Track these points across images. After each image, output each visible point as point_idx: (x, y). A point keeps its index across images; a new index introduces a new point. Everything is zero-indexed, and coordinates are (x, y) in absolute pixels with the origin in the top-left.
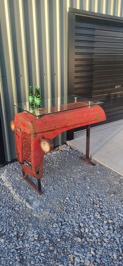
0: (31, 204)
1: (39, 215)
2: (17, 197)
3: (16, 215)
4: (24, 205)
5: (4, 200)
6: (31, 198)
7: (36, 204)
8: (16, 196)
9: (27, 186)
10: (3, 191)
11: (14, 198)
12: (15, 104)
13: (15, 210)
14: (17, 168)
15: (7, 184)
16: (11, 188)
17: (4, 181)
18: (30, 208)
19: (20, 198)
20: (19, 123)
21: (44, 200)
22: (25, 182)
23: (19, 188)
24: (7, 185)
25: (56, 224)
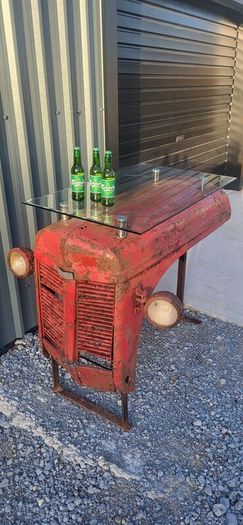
0: (121, 465)
1: (162, 492)
2: (70, 453)
3: (102, 509)
4: (106, 475)
5: (39, 472)
6: (110, 446)
7: (133, 459)
8: (66, 452)
9: (78, 414)
10: (20, 446)
11: (64, 458)
12: (29, 201)
13: (89, 496)
14: (25, 369)
15: (23, 422)
16: (39, 432)
17: (8, 414)
18: (127, 477)
19: (84, 456)
20: (69, 258)
21: (149, 444)
22: (65, 403)
23: (60, 425)
24: (23, 426)
25: (219, 505)
